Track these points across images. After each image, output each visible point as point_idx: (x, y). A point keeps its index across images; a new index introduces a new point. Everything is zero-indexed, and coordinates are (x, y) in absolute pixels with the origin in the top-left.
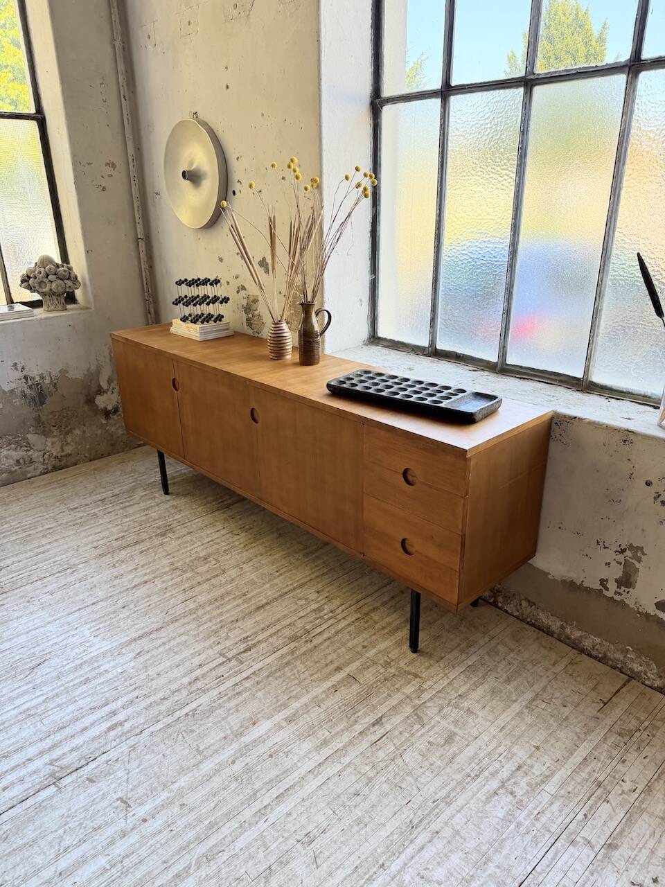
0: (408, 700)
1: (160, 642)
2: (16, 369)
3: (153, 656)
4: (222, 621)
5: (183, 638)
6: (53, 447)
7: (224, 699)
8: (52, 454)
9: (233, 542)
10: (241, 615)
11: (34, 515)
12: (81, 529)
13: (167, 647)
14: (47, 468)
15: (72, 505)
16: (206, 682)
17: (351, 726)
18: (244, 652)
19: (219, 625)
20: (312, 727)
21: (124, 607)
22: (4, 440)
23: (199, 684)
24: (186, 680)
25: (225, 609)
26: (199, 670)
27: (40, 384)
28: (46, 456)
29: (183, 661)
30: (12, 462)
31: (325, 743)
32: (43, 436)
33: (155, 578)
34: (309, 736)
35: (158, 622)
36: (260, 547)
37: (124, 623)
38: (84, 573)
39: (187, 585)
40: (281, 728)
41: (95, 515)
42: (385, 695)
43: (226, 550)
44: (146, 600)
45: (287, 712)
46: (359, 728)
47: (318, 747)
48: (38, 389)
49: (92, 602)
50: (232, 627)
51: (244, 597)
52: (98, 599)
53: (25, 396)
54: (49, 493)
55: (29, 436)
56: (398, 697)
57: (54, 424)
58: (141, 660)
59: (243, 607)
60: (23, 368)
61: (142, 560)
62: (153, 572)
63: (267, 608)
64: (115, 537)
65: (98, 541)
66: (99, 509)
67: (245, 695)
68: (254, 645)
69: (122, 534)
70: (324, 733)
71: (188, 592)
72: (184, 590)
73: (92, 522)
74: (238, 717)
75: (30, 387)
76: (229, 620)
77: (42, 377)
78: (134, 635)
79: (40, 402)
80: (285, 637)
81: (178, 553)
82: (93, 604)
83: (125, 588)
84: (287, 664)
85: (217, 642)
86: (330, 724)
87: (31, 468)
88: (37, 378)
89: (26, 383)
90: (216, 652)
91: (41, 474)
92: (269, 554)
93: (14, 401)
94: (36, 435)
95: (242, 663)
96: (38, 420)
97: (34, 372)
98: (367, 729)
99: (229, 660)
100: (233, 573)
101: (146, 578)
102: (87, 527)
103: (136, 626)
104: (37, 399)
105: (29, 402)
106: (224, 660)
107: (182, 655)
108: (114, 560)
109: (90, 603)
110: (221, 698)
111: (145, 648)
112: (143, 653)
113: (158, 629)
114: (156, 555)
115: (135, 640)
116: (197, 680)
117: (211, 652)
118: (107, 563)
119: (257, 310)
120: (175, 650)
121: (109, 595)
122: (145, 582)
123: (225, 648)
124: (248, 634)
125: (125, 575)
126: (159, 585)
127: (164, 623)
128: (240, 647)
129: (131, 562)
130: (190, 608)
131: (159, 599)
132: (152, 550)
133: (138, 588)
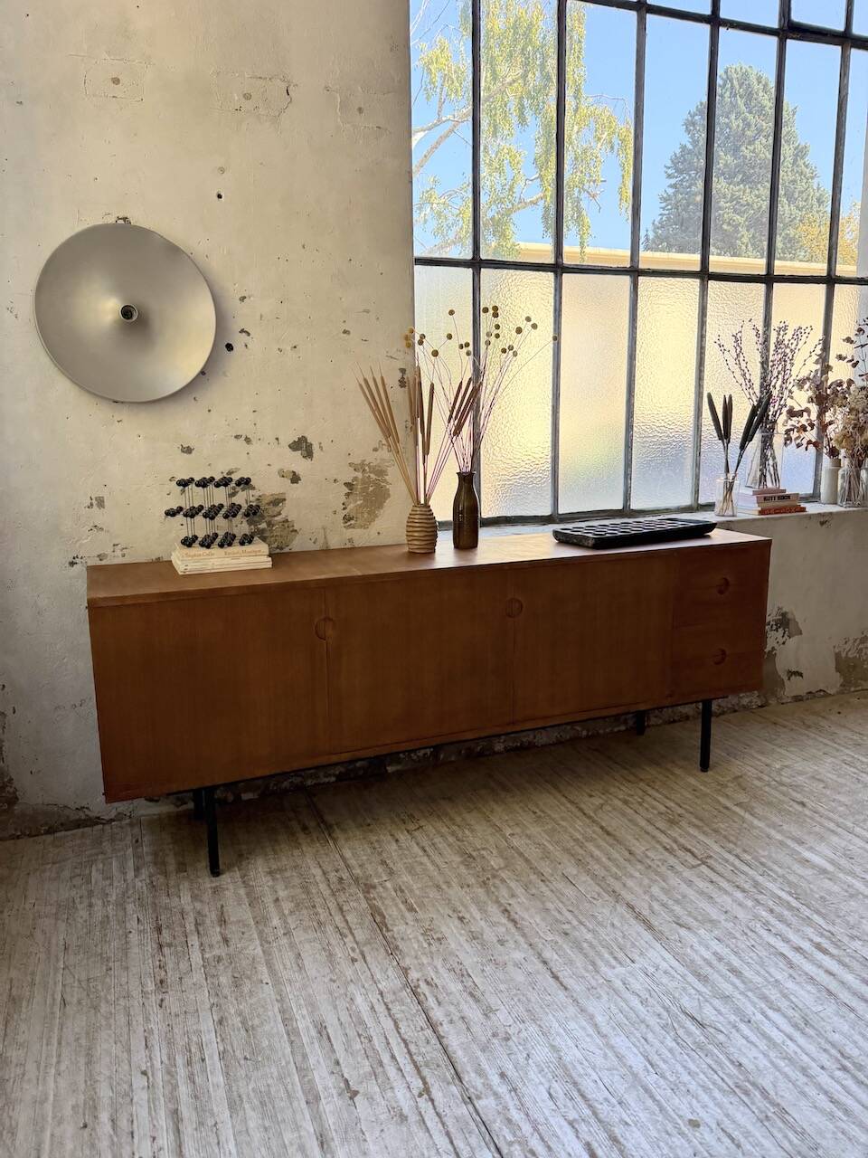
4: (627, 860)
5: (655, 890)
9: (439, 832)
10: (618, 846)
18: (692, 853)
19: (637, 864)
21: (567, 934)
25: (602, 856)
33: (498, 902)
35: (613, 906)
37: (607, 934)
39: (533, 877)
43: (458, 840)
44: (555, 913)
50: (642, 855)
51: (583, 841)
59: (602, 843)
63: (610, 829)
68: (682, 846)
72: (543, 881)
76: (627, 855)
80: (670, 826)
81: (439, 878)
83: (514, 931)
84: (716, 832)
85: (670, 867)
90: (688, 870)
92: (488, 812)
107: (690, 893)
108: (421, 938)
109: (540, 966)
110: (769, 875)
111: (670, 920)
112: (680, 922)
113: (631, 907)
114: (428, 897)
115: (650, 927)
116: (738, 887)
117: (687, 873)
118: (425, 945)
119: (280, 514)
120: (680, 898)
121: (525, 946)
122: (505, 911)
123: (683, 864)
124: (658, 847)
125: (473, 930)
126: (519, 900)
127: (617, 902)
128: (683, 854)
129: (436, 922)
130: (590, 880)
131: (558, 902)
132: (412, 900)
133: (518, 919)
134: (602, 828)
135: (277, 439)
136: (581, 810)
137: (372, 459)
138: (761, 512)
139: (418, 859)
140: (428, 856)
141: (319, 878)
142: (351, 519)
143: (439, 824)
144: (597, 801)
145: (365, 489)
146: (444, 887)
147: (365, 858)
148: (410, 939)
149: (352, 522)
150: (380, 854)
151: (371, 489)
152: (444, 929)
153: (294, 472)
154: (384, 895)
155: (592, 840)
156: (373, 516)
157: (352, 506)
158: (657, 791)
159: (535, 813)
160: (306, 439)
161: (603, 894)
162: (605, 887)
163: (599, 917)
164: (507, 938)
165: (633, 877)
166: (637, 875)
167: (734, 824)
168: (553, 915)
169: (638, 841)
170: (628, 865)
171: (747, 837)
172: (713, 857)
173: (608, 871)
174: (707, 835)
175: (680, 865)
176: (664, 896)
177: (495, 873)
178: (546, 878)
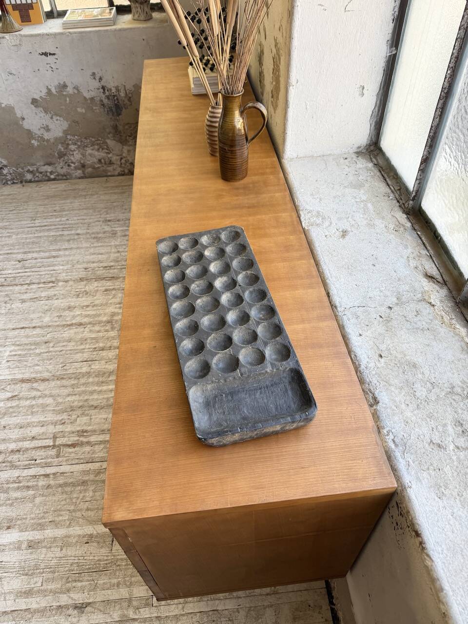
0: (125, 604)
1: (34, 393)
2: (94, 78)
3: (17, 406)
4: (87, 400)
5: (49, 401)
6: (129, 155)
7: (16, 485)
8: (128, 160)
10: (104, 402)
11: (82, 216)
12: (95, 245)
13: (34, 402)
14: (124, 171)
15: (108, 217)
16: (22, 458)
17: (60, 593)
18: (69, 446)
19: (80, 404)
20: (36, 567)
21: (46, 343)
22: (88, 141)
23: (16, 457)
24: (13, 446)
25: (100, 388)
26: (28, 442)
27: (116, 96)
28: (123, 161)
29: (29, 425)
30: (96, 161)
31: (28, 593)
32: (119, 144)
33: (90, 323)
34: (26, 575)
35: (51, 372)
37: (33, 359)
38: (56, 292)
39: (101, 345)
40: (19, 548)
41: (114, 234)
42: (115, 581)
44: (64, 344)
45: (36, 535)
46: (64, 599)
47: (21, 592)
48: (115, 101)
50: (86, 412)
52: (40, 324)
53: (103, 105)
54: (107, 197)
55: (108, 141)
56: (124, 592)
57: (129, 134)
58: (9, 404)
60: (101, 79)
61: (99, 299)
64: (105, 264)
65: (93, 262)
66: (121, 229)
67: (31, 492)
69: (112, 264)
70: (37, 582)
71: (95, 353)
72: (95, 348)
73: (107, 240)
74: (6, 512)
75: (108, 97)
76: (92, 403)
77: (118, 90)
78: (27, 376)
79: (117, 112)
83: (64, 323)
84: (84, 483)
85: (63, 421)
86: (50, 576)
87: (110, 168)
88: (114, 90)
89: (104, 93)
90: (54, 431)
91: (119, 175)
93: (94, 108)
94: (115, 142)
95: (58, 456)
96: (115, 127)
97: (111, 84)
98: (67, 607)
99: (54, 446)
101: (86, 320)
102: (100, 244)
103: (37, 368)
104: (114, 109)
105: (108, 111)
106: (51, 444)
107: (35, 419)
108: (83, 290)
109: (34, 325)
110: (14, 482)
111: (21, 394)
112: (16, 398)
113: (44, 380)
114: (112, 298)
115: (23, 381)
116: (18, 451)
117: (51, 429)
118: (77, 290)
120: (34, 410)
121: (50, 324)
122: (81, 324)
123: (62, 432)
124: (90, 428)
125: (76, 308)
126: (85, 333)
127: (53, 375)
128: (72, 439)
129: (91, 297)
130: (81, 371)
131: (73, 348)
132: (113, 292)
133: (71, 327)
146: (118, 306)
148: (85, 286)
152: (84, 299)
161: (64, 372)
162: (69, 376)
163: (48, 362)
164: (61, 319)
165: (69, 395)
166: (69, 399)
167: (85, 507)
168: (64, 342)
169: (104, 419)
170: (81, 398)
171: (63, 503)
172: (57, 458)
173: (83, 384)
174: (85, 472)
175: (61, 430)
176: (41, 402)
177: (116, 329)
178: (97, 351)
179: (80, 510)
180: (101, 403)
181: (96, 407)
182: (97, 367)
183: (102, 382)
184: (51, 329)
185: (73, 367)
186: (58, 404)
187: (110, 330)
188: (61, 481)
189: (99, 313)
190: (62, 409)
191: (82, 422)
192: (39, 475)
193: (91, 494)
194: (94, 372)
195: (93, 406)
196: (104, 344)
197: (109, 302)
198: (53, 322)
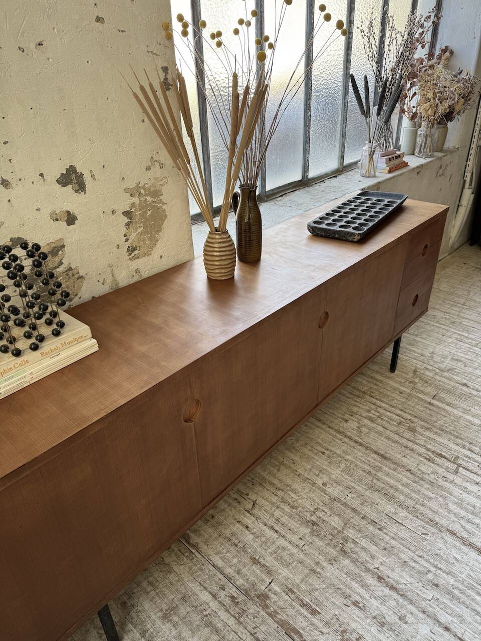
1: (468, 526)
4: (415, 482)
5: (452, 507)
9: (273, 504)
10: (399, 469)
13: (471, 517)
18: (445, 458)
19: (422, 483)
21: (437, 585)
25: (396, 484)
33: (368, 570)
35: (442, 538)
36: (278, 475)
37: (461, 573)
39: (371, 528)
43: (292, 507)
44: (414, 564)
49: (446, 633)
50: (420, 472)
51: (374, 472)
59: (388, 470)
62: (355, 577)
63: (382, 452)
68: (434, 452)
71: (383, 524)
72: (380, 529)
76: (411, 476)
80: (414, 435)
81: (308, 561)
82: (447, 629)
83: (401, 600)
84: (442, 430)
85: (444, 479)
90: (456, 477)
92: (291, 465)
95: (457, 457)
99: (459, 465)
100: (334, 491)
101: (371, 581)
103: (459, 557)
106: (461, 469)
107: (473, 500)
113: (453, 533)
114: (317, 590)
117: (458, 480)
119: (61, 263)
120: (472, 509)
121: (421, 615)
122: (380, 578)
123: (448, 471)
124: (422, 459)
125: (374, 614)
126: (380, 560)
127: (440, 531)
128: (441, 461)
129: (341, 619)
130: (408, 514)
131: (405, 550)
132: (307, 600)
133: (394, 584)
134: (376, 453)
135: (42, 175)
136: (351, 438)
137: (146, 179)
138: (390, 172)
139: (278, 543)
140: (283, 537)
141: (214, 605)
142: (134, 249)
143: (266, 494)
144: (353, 424)
145: (143, 215)
146: (319, 570)
147: (235, 560)
149: (136, 252)
150: (244, 549)
151: (149, 213)
153: (68, 213)
154: (281, 603)
155: (380, 469)
156: (154, 241)
157: (133, 236)
158: (381, 401)
159: (323, 453)
160: (75, 169)
161: (426, 526)
162: (422, 518)
163: (442, 554)
164: (403, 612)
165: (430, 498)
166: (431, 495)
167: (446, 418)
168: (413, 568)
169: (406, 457)
170: (419, 487)
171: (462, 429)
172: (459, 457)
173: (411, 498)
174: (439, 435)
175: (448, 473)
176: (462, 511)
177: (343, 535)
178: (380, 525)
179: (450, 419)
180: (403, 471)
181: (409, 470)
182: (389, 506)
183: (392, 487)
184: (424, 604)
185: (414, 525)
186: (445, 498)
187: (351, 540)
188: (459, 441)
189: (348, 578)
190: (441, 490)
191: (427, 468)
192: (478, 455)
193: (439, 422)
194: (395, 503)
195: (411, 474)
196: (367, 526)
197: (324, 586)
198: (416, 617)
